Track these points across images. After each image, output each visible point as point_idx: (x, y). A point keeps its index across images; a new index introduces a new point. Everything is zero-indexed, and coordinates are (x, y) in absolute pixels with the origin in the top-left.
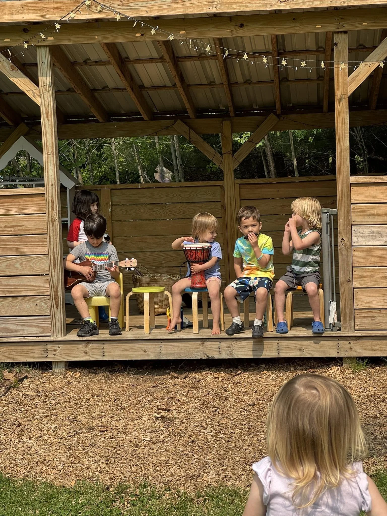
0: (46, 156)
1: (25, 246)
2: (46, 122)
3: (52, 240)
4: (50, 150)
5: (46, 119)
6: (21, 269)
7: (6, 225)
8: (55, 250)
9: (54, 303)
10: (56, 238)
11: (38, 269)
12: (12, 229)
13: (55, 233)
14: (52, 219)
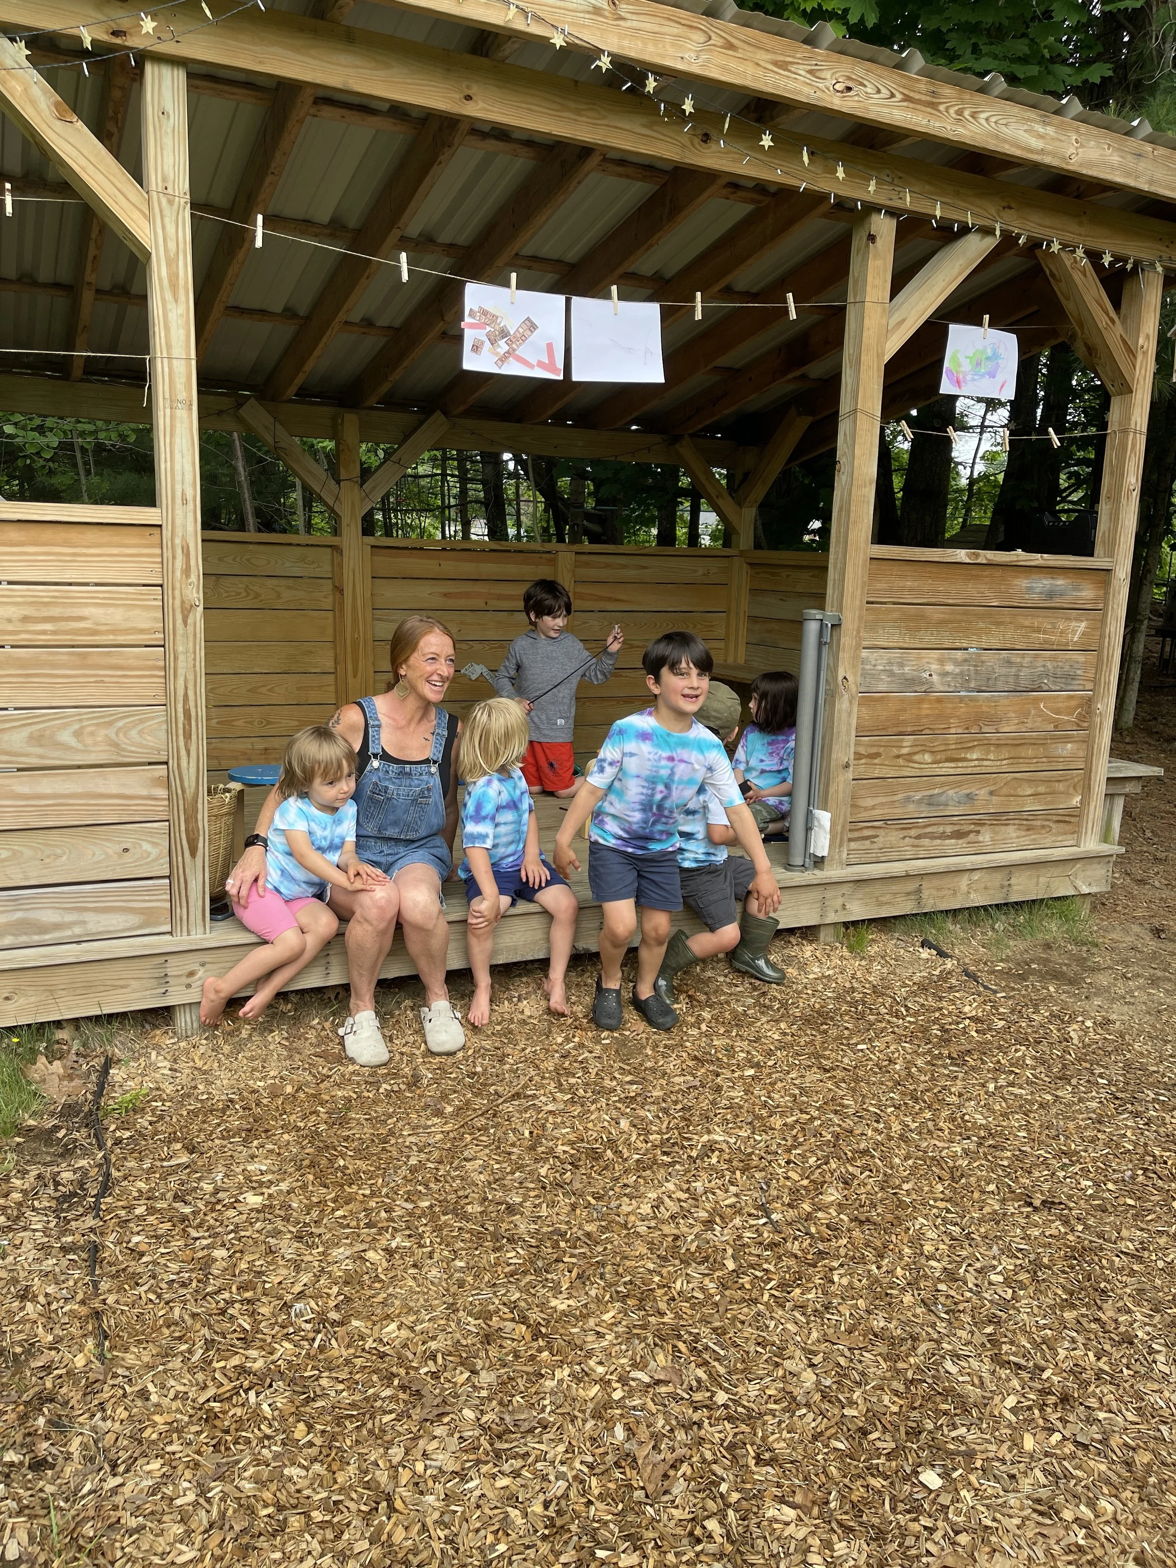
0: (168, 411)
1: (93, 679)
2: (169, 306)
3: (181, 664)
4: (182, 395)
5: (168, 296)
6: (80, 746)
7: (26, 613)
8: (191, 693)
9: (185, 842)
10: (195, 659)
11: (133, 749)
12: (48, 627)
13: (191, 645)
14: (183, 602)
